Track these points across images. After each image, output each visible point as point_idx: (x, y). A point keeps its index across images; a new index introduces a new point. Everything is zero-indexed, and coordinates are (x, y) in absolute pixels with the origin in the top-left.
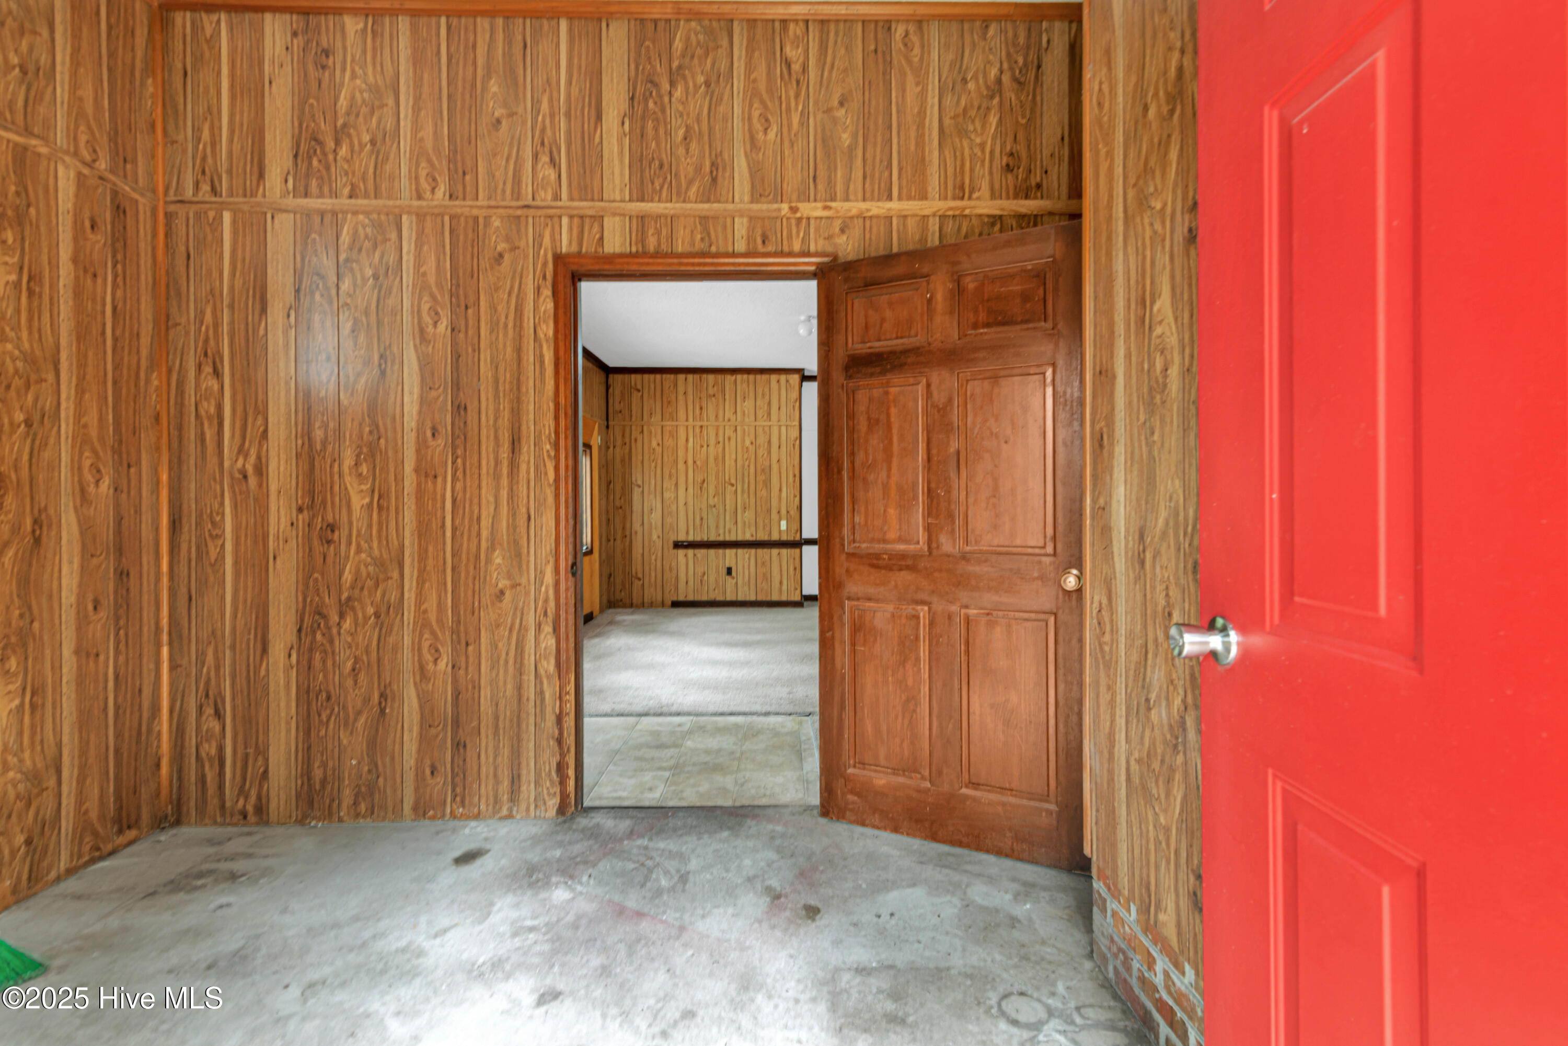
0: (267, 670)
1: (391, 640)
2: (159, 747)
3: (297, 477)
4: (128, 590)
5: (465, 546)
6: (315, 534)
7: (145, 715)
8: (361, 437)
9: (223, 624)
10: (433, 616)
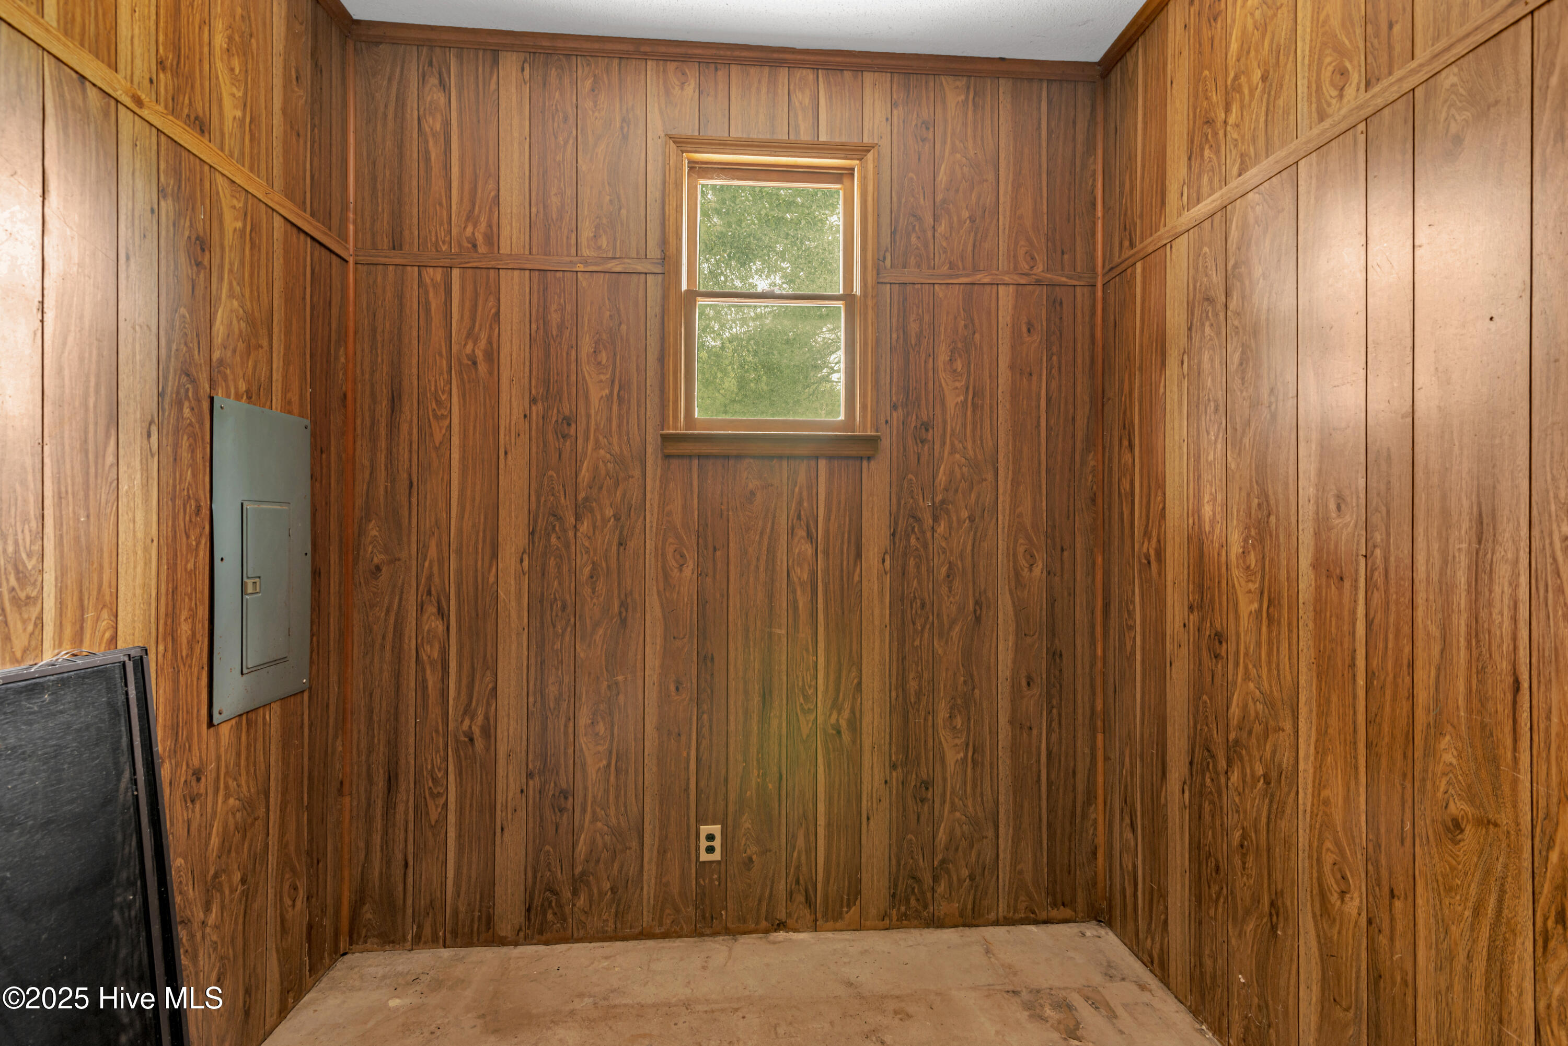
0: (1166, 799)
1: (1283, 824)
2: (1095, 835)
3: (1189, 567)
4: (1061, 671)
5: (1388, 709)
6: (1204, 643)
7: (1080, 799)
8: (1249, 515)
9: (1135, 727)
10: (1338, 816)
